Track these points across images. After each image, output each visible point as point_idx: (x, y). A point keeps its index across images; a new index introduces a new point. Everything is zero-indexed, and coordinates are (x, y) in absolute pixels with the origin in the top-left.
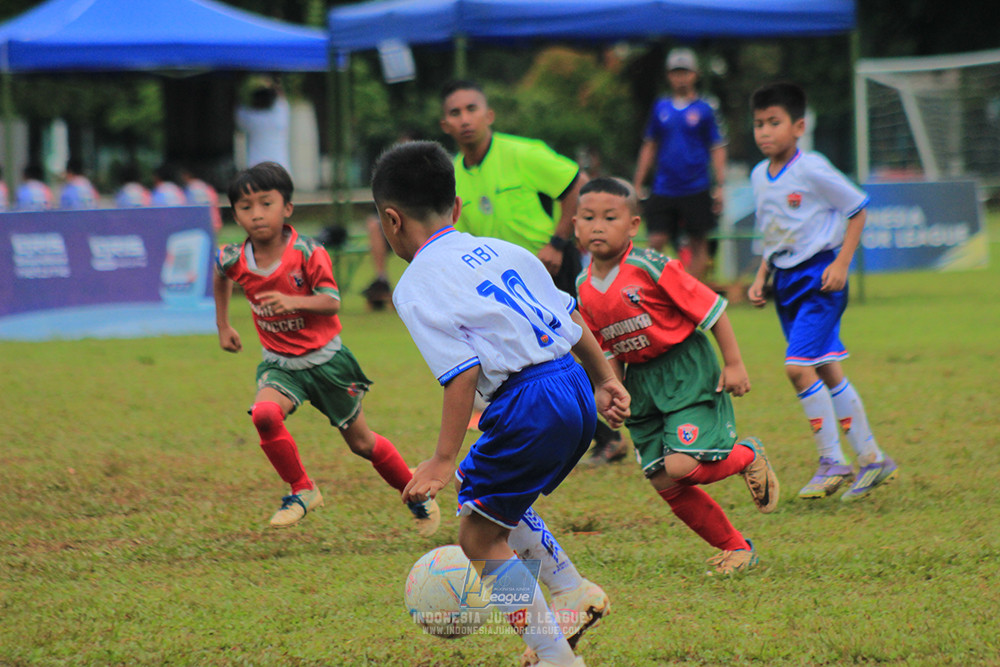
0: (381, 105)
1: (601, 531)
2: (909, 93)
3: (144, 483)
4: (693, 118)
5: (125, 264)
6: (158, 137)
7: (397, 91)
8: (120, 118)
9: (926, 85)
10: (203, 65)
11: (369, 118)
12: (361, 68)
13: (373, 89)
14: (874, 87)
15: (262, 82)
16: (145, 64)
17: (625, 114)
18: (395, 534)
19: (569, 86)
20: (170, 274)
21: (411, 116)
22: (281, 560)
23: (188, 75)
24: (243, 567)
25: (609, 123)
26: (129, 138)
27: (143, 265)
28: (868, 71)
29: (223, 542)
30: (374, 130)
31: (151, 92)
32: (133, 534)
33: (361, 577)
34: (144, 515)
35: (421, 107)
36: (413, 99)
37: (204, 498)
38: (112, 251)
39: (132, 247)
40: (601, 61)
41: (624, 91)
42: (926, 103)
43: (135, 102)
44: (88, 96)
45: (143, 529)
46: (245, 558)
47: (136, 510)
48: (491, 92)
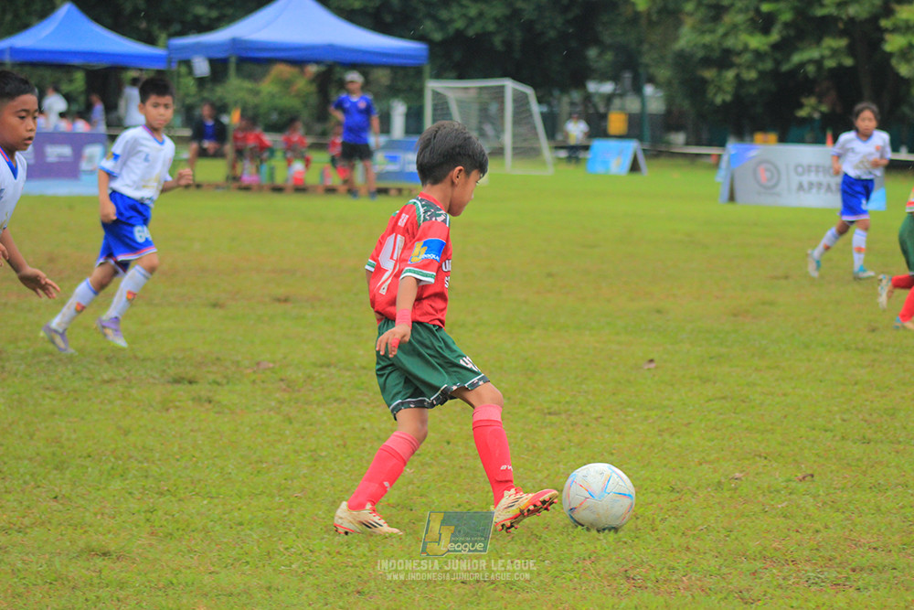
0: (193, 89)
1: (292, 302)
2: (452, 98)
4: (362, 105)
5: (62, 160)
7: (201, 82)
9: (461, 95)
10: (103, 64)
11: (187, 95)
12: (183, 70)
13: (189, 80)
14: (436, 94)
16: (76, 62)
17: (314, 100)
19: (286, 84)
20: (84, 166)
21: (206, 94)
23: (96, 68)
25: (306, 104)
28: (432, 85)
30: (189, 101)
31: (79, 77)
35: (212, 90)
36: (208, 85)
38: (55, 152)
39: (66, 151)
40: (303, 72)
41: (313, 88)
42: (460, 103)
43: (71, 81)
48: (248, 84)
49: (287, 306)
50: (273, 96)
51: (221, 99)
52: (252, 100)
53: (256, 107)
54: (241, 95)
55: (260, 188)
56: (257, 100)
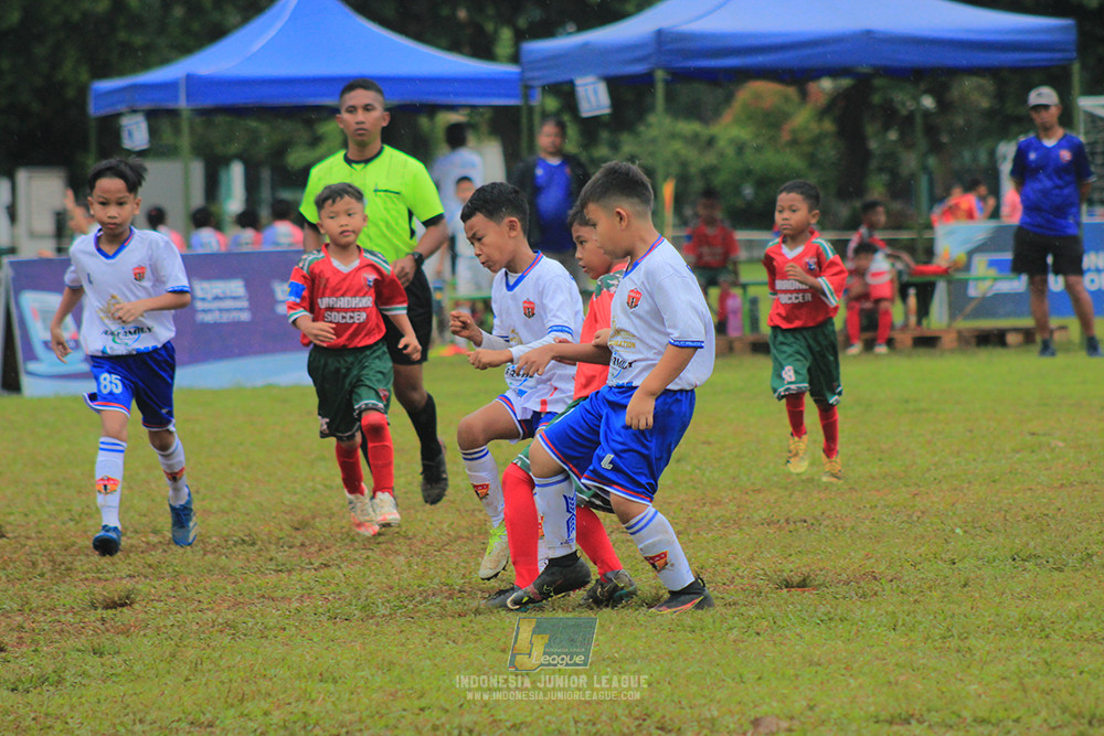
0: (573, 142)
1: (816, 588)
8: (298, 156)
12: (552, 104)
17: (829, 152)
19: (771, 121)
21: (603, 152)
22: (479, 617)
24: (441, 625)
25: (812, 160)
28: (1089, 105)
32: (324, 589)
34: (334, 570)
36: (605, 135)
37: (398, 552)
40: (805, 95)
41: (828, 125)
43: (316, 140)
44: (267, 132)
45: (334, 586)
46: (442, 616)
47: (326, 566)
48: (688, 127)
49: (808, 596)
50: (740, 148)
52: (699, 160)
53: (707, 173)
54: (677, 147)
56: (710, 159)
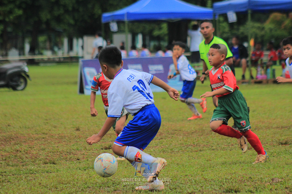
0: (227, 29)
1: (289, 145)
3: (163, 131)
5: (158, 72)
6: (166, 38)
7: (232, 25)
8: (156, 33)
10: (179, 18)
11: (224, 32)
12: (222, 19)
13: (225, 24)
15: (195, 23)
16: (163, 18)
18: (232, 145)
19: (279, 23)
21: (235, 32)
22: (201, 152)
23: (175, 21)
24: (191, 154)
26: (159, 38)
27: (162, 72)
29: (185, 147)
31: (165, 26)
32: (161, 145)
33: (223, 157)
34: (164, 140)
35: (238, 29)
36: (235, 27)
37: (180, 135)
38: (154, 69)
39: (160, 67)
43: (160, 29)
44: (148, 27)
45: (164, 144)
46: (192, 152)
47: (162, 138)
48: (257, 25)
49: (287, 147)
50: (271, 30)
51: (242, 33)
52: (260, 33)
53: (263, 36)
54: (254, 30)
55: (267, 82)
56: (263, 33)
